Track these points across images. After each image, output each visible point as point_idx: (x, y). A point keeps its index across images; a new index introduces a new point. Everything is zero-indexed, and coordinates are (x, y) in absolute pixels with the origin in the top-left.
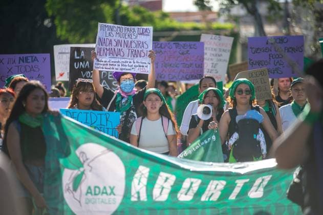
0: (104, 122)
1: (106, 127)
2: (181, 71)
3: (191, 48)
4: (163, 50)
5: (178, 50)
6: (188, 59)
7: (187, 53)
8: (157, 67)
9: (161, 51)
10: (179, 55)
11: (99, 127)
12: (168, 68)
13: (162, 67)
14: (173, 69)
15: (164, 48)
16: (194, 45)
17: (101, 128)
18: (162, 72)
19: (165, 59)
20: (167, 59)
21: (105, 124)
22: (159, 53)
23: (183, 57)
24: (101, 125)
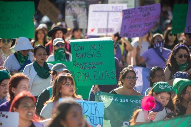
0: (93, 112)
1: (95, 116)
2: (143, 29)
3: (151, 10)
4: (131, 15)
5: (142, 13)
6: (149, 19)
7: (148, 14)
8: (125, 29)
9: (129, 17)
10: (143, 17)
11: (89, 115)
12: (133, 28)
13: (129, 28)
14: (137, 28)
15: (132, 13)
16: (153, 7)
17: (91, 116)
18: (129, 32)
19: (132, 22)
20: (133, 22)
21: (94, 114)
22: (128, 18)
23: (145, 18)
24: (91, 114)
